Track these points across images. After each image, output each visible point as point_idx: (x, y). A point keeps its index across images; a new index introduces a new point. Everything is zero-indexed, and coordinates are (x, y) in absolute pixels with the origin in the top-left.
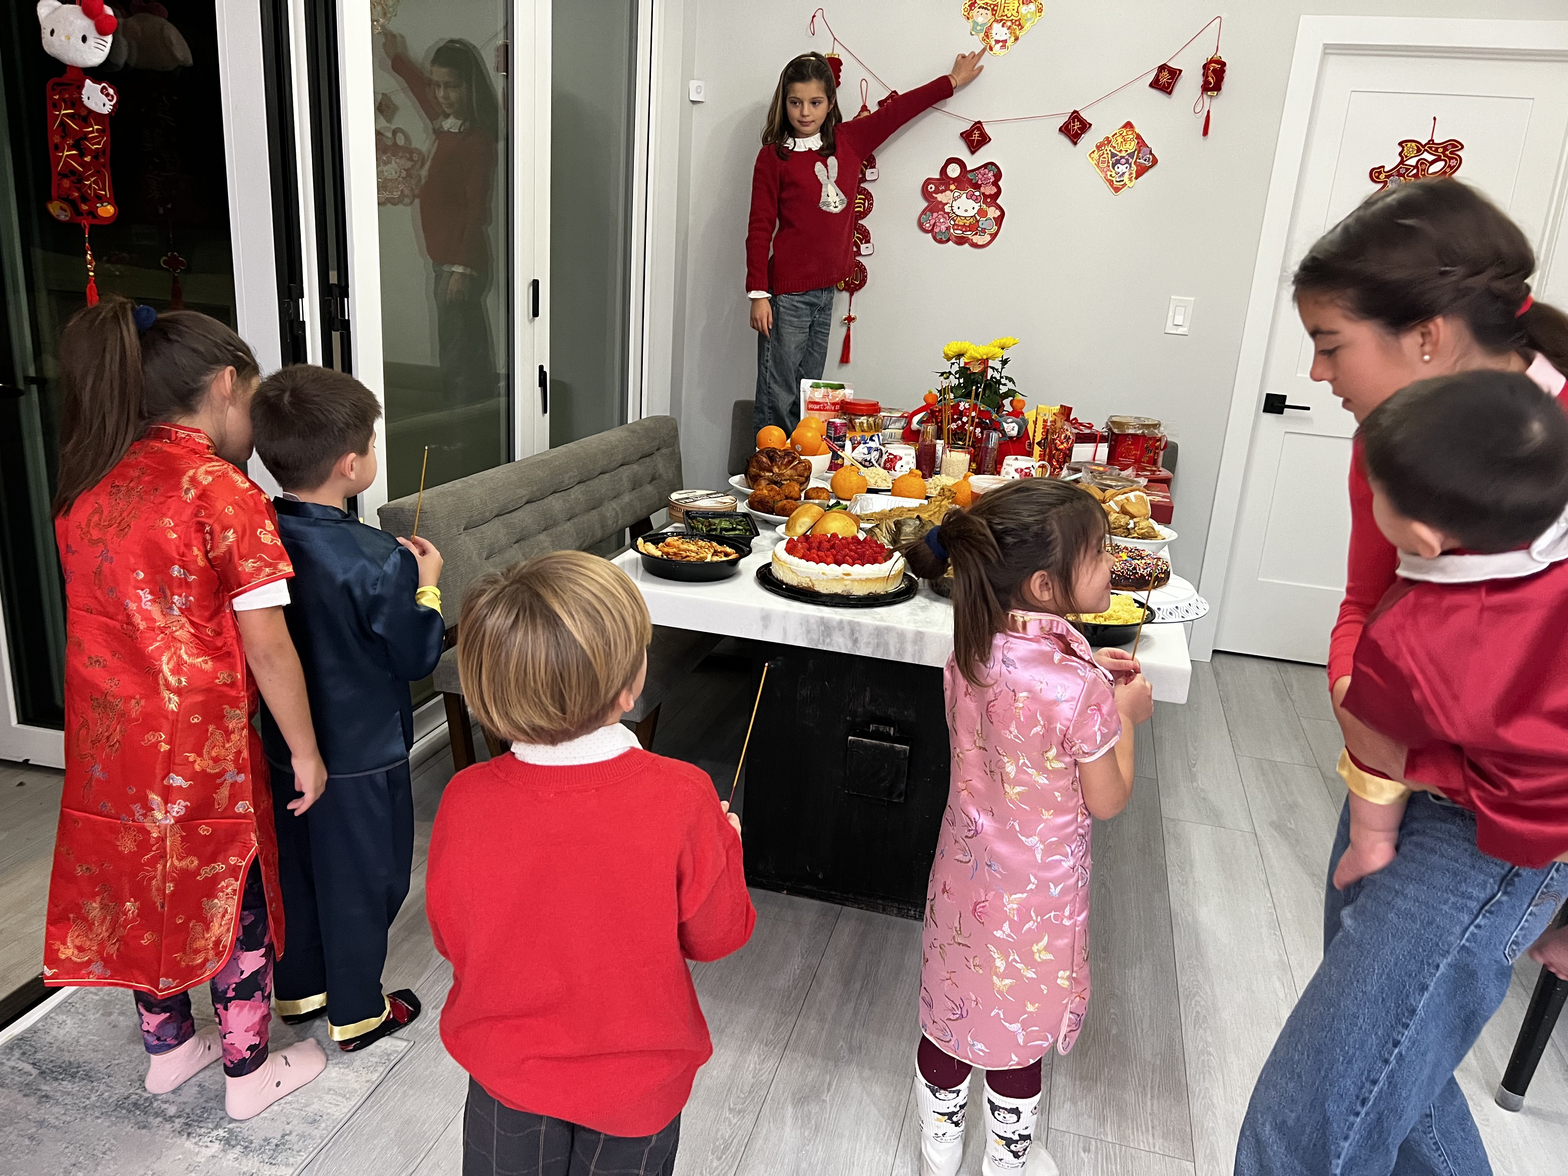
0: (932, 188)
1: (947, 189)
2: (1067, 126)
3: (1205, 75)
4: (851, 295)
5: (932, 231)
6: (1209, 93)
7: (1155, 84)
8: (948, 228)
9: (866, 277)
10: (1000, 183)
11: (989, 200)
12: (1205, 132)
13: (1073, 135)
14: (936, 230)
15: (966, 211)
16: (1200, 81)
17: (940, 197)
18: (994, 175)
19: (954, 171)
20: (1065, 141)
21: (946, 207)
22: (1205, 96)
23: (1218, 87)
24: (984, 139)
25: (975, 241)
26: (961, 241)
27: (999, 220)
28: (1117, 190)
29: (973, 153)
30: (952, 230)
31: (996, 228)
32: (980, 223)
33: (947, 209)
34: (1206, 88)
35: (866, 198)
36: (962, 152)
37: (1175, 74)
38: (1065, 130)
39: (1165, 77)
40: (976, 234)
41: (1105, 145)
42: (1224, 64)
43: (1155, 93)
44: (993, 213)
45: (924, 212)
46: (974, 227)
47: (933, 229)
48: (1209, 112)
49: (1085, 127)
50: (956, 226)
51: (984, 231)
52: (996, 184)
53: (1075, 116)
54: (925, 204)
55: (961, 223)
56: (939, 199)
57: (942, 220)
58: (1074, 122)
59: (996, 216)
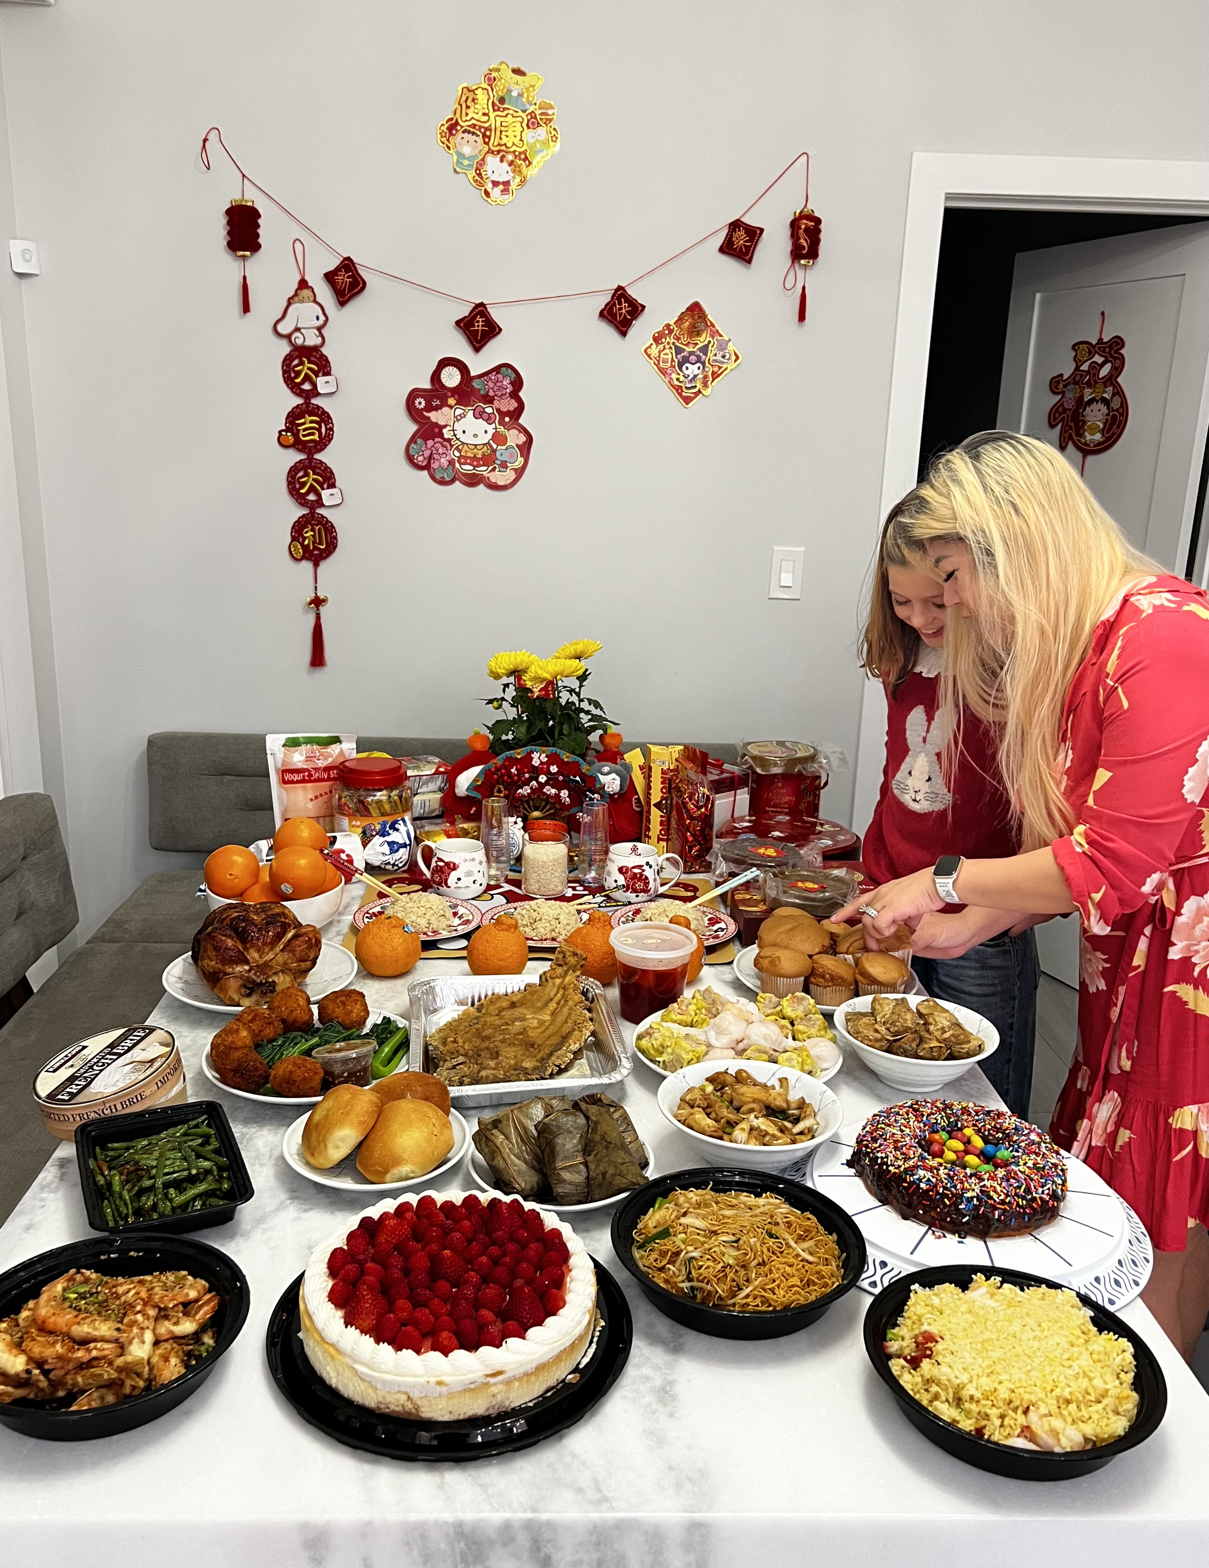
0: (420, 403)
1: (444, 404)
2: (611, 309)
3: (794, 236)
4: (316, 565)
5: (427, 467)
6: (802, 262)
7: (727, 248)
8: (451, 463)
9: (335, 538)
10: (521, 394)
11: (507, 419)
12: (802, 317)
13: (620, 322)
14: (435, 465)
15: (475, 436)
16: (786, 245)
17: (434, 416)
18: (511, 383)
19: (451, 378)
20: (608, 332)
21: (444, 431)
22: (796, 266)
23: (813, 254)
24: (492, 330)
25: (493, 480)
26: (472, 481)
27: (526, 448)
28: (687, 400)
29: (477, 350)
30: (457, 465)
31: (521, 460)
32: (498, 454)
33: (447, 433)
34: (797, 254)
35: (322, 420)
36: (461, 349)
37: (754, 234)
38: (608, 314)
39: (740, 240)
40: (494, 469)
41: (665, 336)
42: (818, 221)
43: (729, 263)
44: (515, 438)
45: (413, 440)
46: (489, 459)
47: (429, 463)
48: (804, 288)
49: (636, 309)
50: (463, 460)
51: (504, 465)
52: (515, 395)
53: (620, 294)
54: (414, 428)
55: (470, 455)
56: (434, 420)
57: (441, 451)
58: (620, 304)
59: (520, 443)
